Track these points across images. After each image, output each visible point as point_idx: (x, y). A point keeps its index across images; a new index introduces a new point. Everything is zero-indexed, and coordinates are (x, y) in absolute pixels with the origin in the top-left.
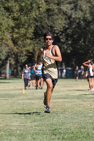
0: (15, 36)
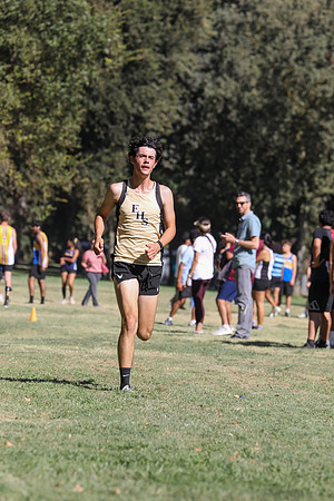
0: (20, 139)
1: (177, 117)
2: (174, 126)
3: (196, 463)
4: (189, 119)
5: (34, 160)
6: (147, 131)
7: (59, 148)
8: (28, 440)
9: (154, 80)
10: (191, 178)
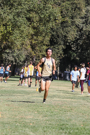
0: (33, 42)
1: (76, 36)
2: (75, 38)
3: (81, 129)
4: (79, 36)
5: (37, 48)
6: (68, 40)
7: (44, 45)
8: (36, 123)
9: (70, 26)
10: (80, 52)
